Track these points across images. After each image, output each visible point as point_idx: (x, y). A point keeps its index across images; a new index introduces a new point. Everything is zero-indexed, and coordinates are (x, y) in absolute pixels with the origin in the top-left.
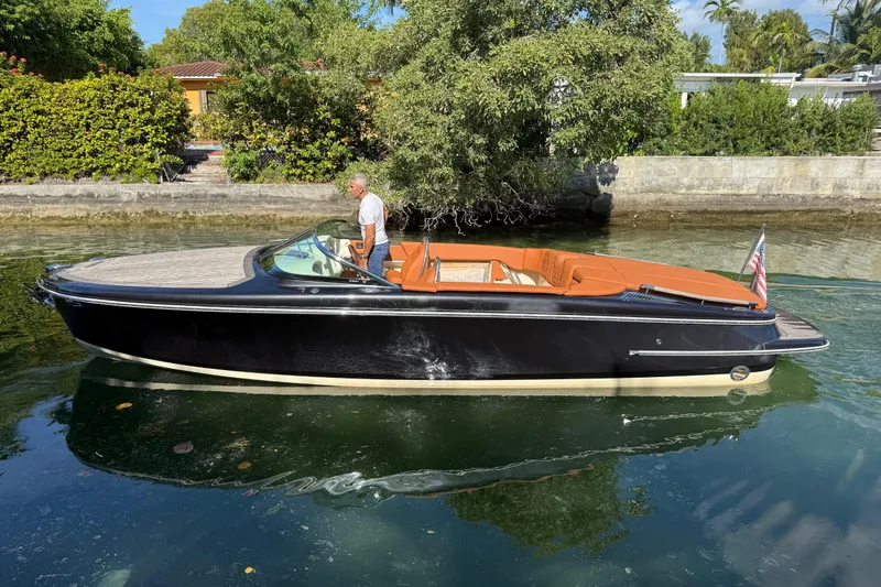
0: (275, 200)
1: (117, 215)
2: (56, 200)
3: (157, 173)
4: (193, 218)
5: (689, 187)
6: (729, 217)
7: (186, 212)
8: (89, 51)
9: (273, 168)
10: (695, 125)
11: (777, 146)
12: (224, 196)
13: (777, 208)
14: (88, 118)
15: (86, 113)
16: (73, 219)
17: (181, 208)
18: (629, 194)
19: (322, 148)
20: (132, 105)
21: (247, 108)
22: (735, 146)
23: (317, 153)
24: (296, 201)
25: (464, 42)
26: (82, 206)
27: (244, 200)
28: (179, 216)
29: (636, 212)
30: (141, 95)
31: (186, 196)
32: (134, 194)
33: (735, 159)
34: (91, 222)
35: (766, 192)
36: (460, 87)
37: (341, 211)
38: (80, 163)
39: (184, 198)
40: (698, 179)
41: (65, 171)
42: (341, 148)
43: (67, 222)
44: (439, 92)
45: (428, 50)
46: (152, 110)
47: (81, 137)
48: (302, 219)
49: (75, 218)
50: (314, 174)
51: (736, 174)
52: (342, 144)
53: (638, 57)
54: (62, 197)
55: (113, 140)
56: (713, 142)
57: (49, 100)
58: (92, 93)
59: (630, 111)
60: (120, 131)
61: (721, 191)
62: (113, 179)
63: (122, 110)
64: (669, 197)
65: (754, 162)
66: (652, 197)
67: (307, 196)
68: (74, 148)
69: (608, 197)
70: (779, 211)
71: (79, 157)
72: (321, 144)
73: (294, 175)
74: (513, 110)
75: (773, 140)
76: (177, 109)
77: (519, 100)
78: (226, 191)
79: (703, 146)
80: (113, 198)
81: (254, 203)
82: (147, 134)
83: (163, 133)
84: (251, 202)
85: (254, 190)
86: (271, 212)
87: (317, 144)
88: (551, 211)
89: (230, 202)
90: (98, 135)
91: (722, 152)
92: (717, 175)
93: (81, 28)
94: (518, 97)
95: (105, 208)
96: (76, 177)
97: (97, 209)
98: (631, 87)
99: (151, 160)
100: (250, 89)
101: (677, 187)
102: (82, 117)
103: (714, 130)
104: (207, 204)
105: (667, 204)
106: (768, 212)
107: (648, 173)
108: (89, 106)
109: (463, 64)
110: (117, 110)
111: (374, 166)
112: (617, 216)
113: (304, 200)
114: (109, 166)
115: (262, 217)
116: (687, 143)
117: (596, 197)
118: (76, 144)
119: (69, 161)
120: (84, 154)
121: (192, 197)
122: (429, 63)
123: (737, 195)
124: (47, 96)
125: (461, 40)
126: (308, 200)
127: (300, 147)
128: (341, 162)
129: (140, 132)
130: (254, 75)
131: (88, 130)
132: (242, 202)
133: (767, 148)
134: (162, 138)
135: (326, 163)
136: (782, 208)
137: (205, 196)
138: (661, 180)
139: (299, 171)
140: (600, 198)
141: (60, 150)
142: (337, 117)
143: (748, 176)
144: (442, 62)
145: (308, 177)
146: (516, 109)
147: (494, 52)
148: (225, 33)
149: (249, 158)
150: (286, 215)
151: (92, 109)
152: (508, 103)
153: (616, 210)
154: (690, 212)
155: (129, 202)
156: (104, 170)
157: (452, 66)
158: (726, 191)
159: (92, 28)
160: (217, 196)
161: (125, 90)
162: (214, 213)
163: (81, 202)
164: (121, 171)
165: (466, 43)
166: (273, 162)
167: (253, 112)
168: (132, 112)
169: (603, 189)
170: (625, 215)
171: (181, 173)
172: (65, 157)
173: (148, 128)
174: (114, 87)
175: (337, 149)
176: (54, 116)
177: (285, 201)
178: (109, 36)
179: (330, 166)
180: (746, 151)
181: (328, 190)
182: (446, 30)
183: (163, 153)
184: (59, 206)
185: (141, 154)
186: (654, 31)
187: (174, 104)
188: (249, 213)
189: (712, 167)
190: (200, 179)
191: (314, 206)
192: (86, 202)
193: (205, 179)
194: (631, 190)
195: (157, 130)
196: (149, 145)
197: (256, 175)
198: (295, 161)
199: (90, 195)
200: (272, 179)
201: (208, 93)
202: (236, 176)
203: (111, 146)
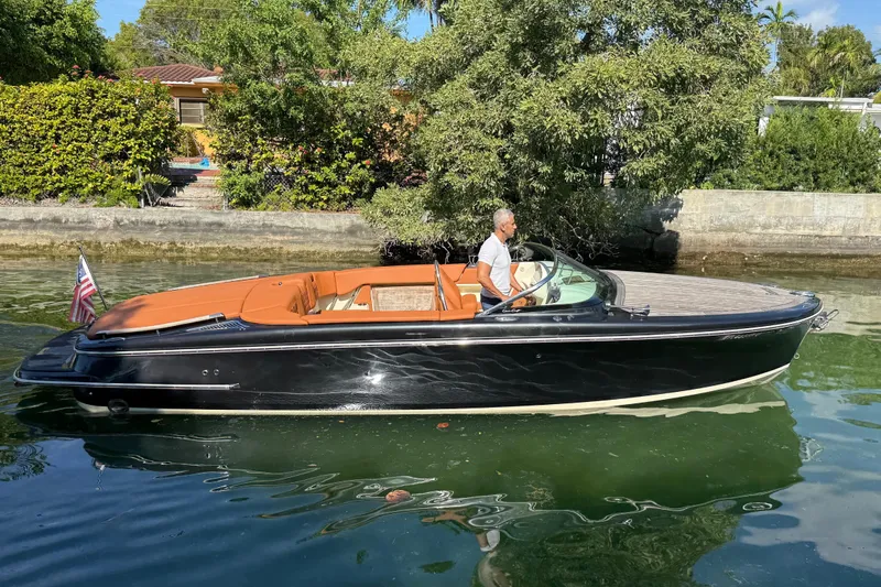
0: (281, 231)
1: (88, 244)
2: (13, 225)
3: (137, 195)
4: (181, 250)
5: (765, 227)
6: (811, 263)
7: (173, 243)
8: (46, 48)
9: (279, 193)
10: (771, 154)
11: (863, 181)
12: (220, 225)
13: (865, 252)
14: (58, 129)
15: (56, 122)
16: (34, 248)
17: (168, 238)
18: (697, 232)
19: (339, 170)
20: (112, 115)
21: (252, 123)
22: (815, 181)
23: (333, 177)
24: (306, 232)
25: (525, 57)
26: (45, 233)
27: (244, 231)
28: (165, 247)
29: (704, 254)
30: (124, 103)
31: (175, 224)
32: (110, 221)
33: (817, 194)
34: (56, 252)
35: (852, 234)
36: (523, 108)
37: (360, 245)
38: (44, 181)
39: (172, 227)
40: (775, 217)
41: (25, 191)
42: (362, 172)
43: (26, 252)
44: (494, 112)
45: (482, 64)
46: (137, 122)
47: (48, 150)
48: (314, 253)
49: (37, 247)
50: (327, 201)
51: (817, 212)
52: (363, 166)
53: (726, 80)
54: (21, 221)
55: (87, 155)
56: (791, 174)
57: (13, 105)
58: (66, 99)
59: (718, 140)
60: (96, 144)
61: (801, 231)
62: (84, 202)
63: (100, 121)
64: (742, 237)
65: (837, 199)
66: (723, 236)
67: (320, 227)
68: (38, 163)
69: (674, 236)
70: (868, 256)
71: (44, 174)
72: (339, 166)
73: (304, 201)
74: (585, 136)
75: (859, 175)
76: (165, 121)
77: (592, 125)
78: (222, 219)
79: (780, 179)
80: (84, 224)
81: (257, 233)
82: (130, 149)
83: (148, 149)
84: (252, 232)
85: (257, 218)
86: (276, 245)
87: (334, 166)
88: (613, 250)
89: (227, 232)
90: (69, 148)
91: (801, 187)
92: (797, 212)
93: (38, 21)
94: (592, 121)
95: (74, 236)
96: (38, 198)
97: (63, 238)
98: (719, 112)
99: (132, 179)
100: (257, 101)
101: (751, 226)
102: (51, 127)
103: (792, 162)
104: (199, 234)
105: (740, 245)
106: (855, 256)
107: (719, 209)
108: (61, 114)
109: (523, 83)
110: (95, 120)
111: (407, 193)
112: (682, 258)
113: (317, 231)
114: (80, 186)
115: (266, 250)
116: (761, 175)
117: (658, 234)
118: (41, 159)
119: (31, 178)
120: (50, 171)
121: (181, 225)
122: (481, 78)
123: (820, 237)
124: (10, 101)
125: (521, 54)
126: (320, 231)
127: (313, 169)
128: (360, 187)
129: (120, 147)
130: (264, 85)
131: (57, 142)
132: (241, 232)
133: (852, 184)
134: (147, 155)
135: (342, 188)
136: (871, 253)
137: (198, 224)
138: (733, 218)
139: (309, 198)
140: (663, 236)
141: (21, 166)
142: (359, 135)
143: (832, 214)
144: (497, 79)
145: (321, 204)
146: (588, 134)
147: (563, 69)
148: (232, 35)
149: (252, 180)
150: (294, 249)
151: (63, 118)
152: (580, 128)
153: (682, 251)
154: (766, 255)
155: (105, 229)
156: (73, 191)
157: (510, 83)
158: (807, 232)
159: (51, 22)
160: (211, 224)
161: (106, 97)
162: (208, 245)
163: (44, 227)
164: (95, 191)
165: (527, 58)
166: (279, 186)
167: (257, 127)
168: (113, 124)
169: (667, 225)
170: (692, 256)
171: (165, 196)
172: (26, 174)
173: (131, 142)
174: (92, 93)
175: (358, 172)
176: (17, 125)
177: (294, 231)
178: (71, 32)
179: (347, 192)
180: (828, 187)
181: (345, 220)
182: (502, 43)
183: (147, 172)
184: (17, 232)
185: (120, 172)
186: (743, 51)
187: (162, 115)
188: (249, 245)
189: (790, 203)
190: (188, 204)
191: (328, 238)
192: (51, 228)
193: (194, 204)
194: (699, 228)
195: (140, 145)
196: (131, 162)
197: (259, 200)
198: (306, 186)
199: (56, 220)
200: (277, 206)
201: (181, 101)
202: (234, 201)
203: (83, 162)
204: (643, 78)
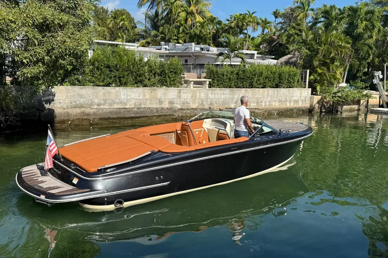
5: (99, 105)
6: (122, 121)
10: (98, 68)
11: (141, 82)
13: (145, 115)
18: (64, 109)
22: (120, 82)
29: (69, 120)
33: (121, 88)
35: (139, 107)
40: (103, 100)
51: (122, 97)
53: (71, 27)
56: (108, 79)
59: (71, 58)
61: (116, 106)
64: (88, 110)
65: (131, 90)
66: (78, 111)
69: (51, 111)
70: (146, 117)
75: (138, 79)
79: (103, 81)
88: (17, 121)
91: (113, 85)
92: (113, 97)
98: (70, 43)
101: (92, 104)
103: (108, 72)
105: (88, 115)
106: (142, 117)
107: (74, 96)
112: (58, 123)
116: (94, 79)
117: (42, 111)
123: (125, 108)
133: (136, 83)
136: (148, 115)
138: (82, 100)
140: (46, 112)
143: (129, 98)
153: (57, 119)
154: (101, 119)
158: (119, 106)
169: (47, 106)
170: (63, 122)
180: (125, 84)
186: (79, 12)
189: (109, 92)
194: (65, 106)
204: (24, 22)
